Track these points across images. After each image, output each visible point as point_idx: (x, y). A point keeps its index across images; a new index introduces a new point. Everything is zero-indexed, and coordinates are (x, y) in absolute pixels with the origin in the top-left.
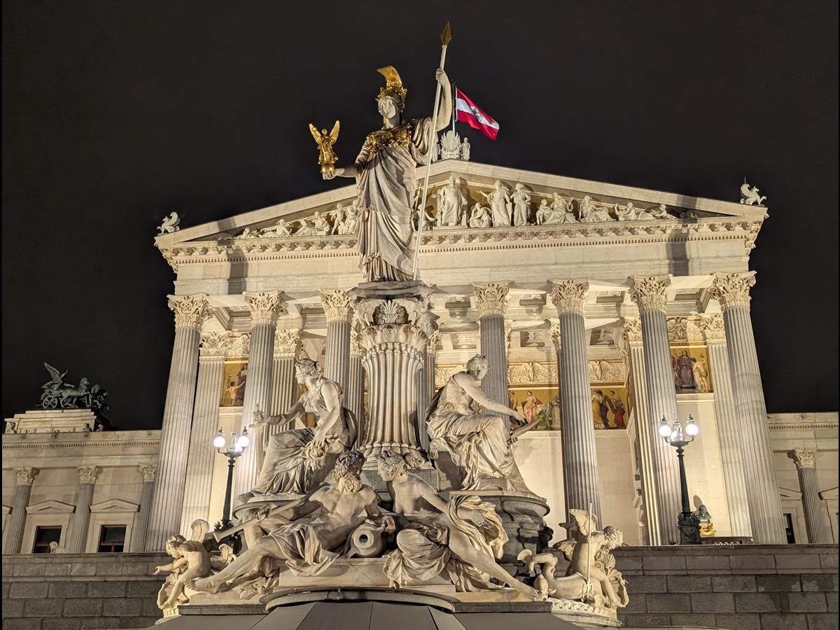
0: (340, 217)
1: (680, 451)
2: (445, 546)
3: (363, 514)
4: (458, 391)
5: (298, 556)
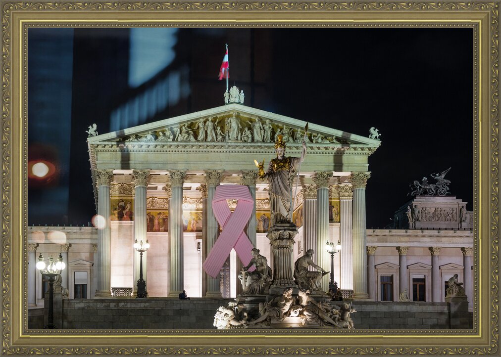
0: (179, 131)
2: (317, 314)
3: (292, 304)
4: (306, 262)
5: (278, 316)
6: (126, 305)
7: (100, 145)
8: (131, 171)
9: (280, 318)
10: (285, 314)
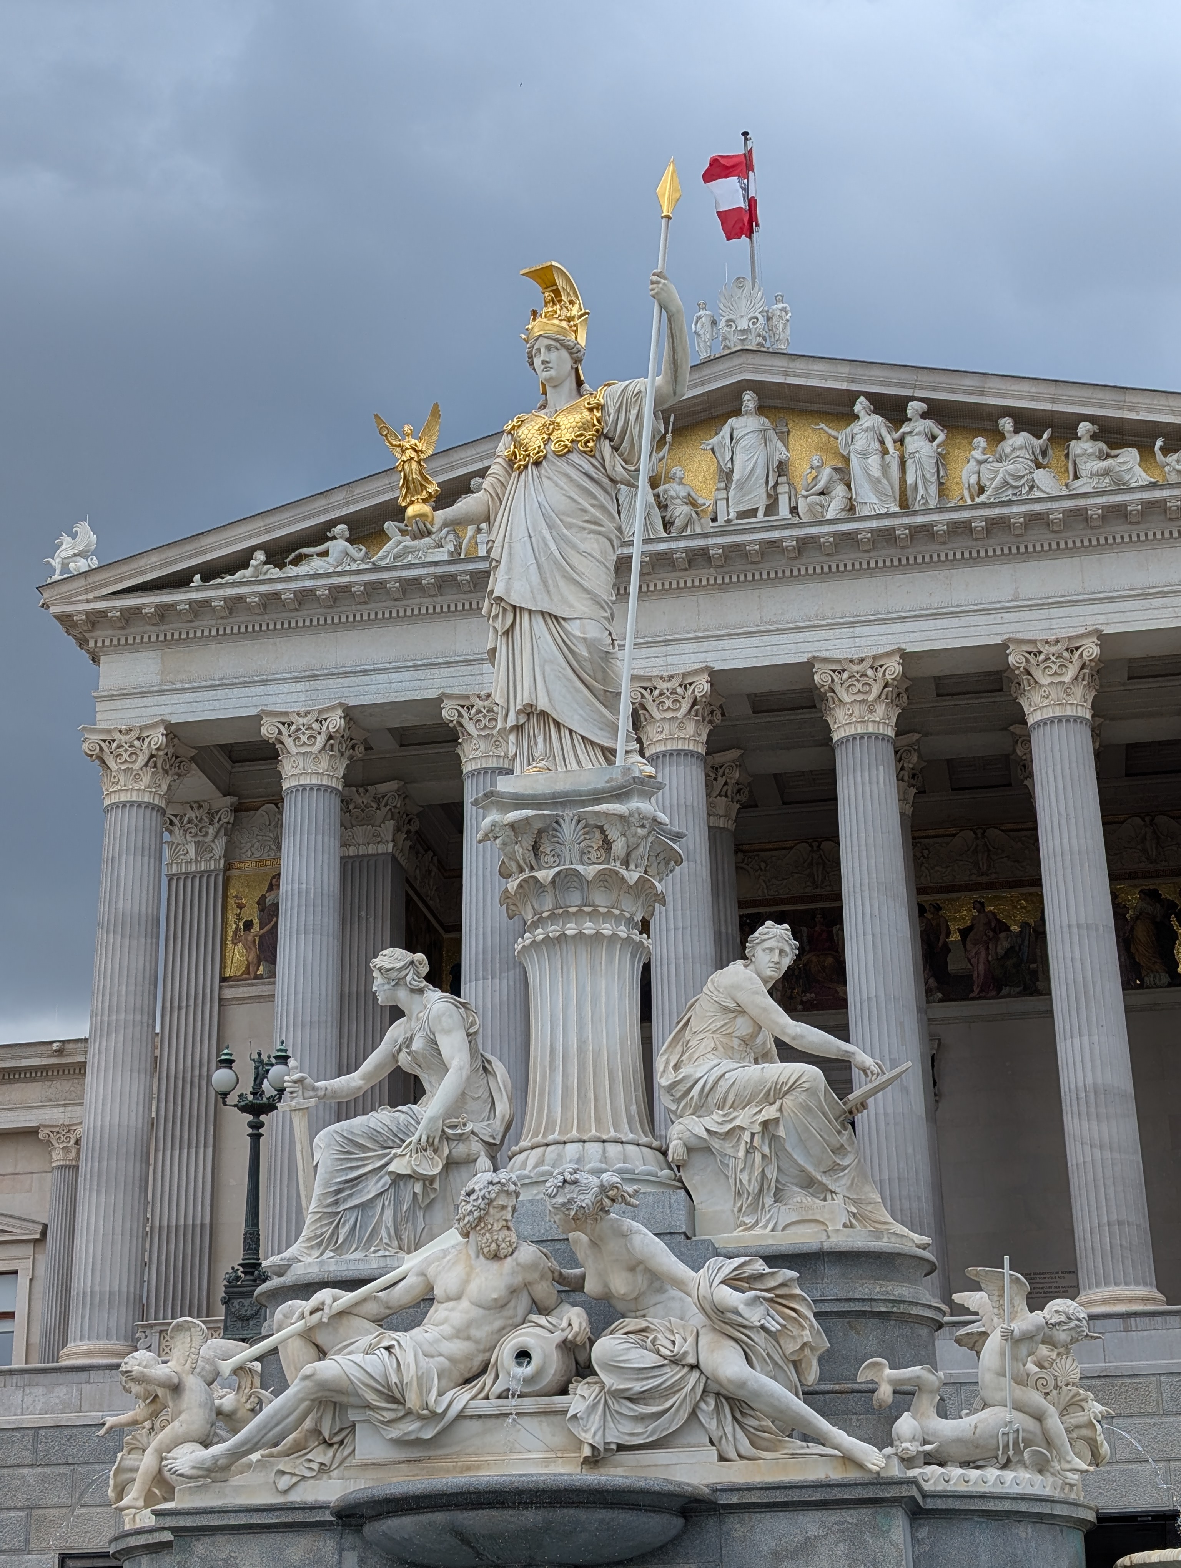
2: (695, 1367)
3: (524, 1302)
4: (727, 1010)
5: (393, 1399)
7: (103, 613)
8: (257, 720)
9: (409, 1413)
10: (467, 1381)
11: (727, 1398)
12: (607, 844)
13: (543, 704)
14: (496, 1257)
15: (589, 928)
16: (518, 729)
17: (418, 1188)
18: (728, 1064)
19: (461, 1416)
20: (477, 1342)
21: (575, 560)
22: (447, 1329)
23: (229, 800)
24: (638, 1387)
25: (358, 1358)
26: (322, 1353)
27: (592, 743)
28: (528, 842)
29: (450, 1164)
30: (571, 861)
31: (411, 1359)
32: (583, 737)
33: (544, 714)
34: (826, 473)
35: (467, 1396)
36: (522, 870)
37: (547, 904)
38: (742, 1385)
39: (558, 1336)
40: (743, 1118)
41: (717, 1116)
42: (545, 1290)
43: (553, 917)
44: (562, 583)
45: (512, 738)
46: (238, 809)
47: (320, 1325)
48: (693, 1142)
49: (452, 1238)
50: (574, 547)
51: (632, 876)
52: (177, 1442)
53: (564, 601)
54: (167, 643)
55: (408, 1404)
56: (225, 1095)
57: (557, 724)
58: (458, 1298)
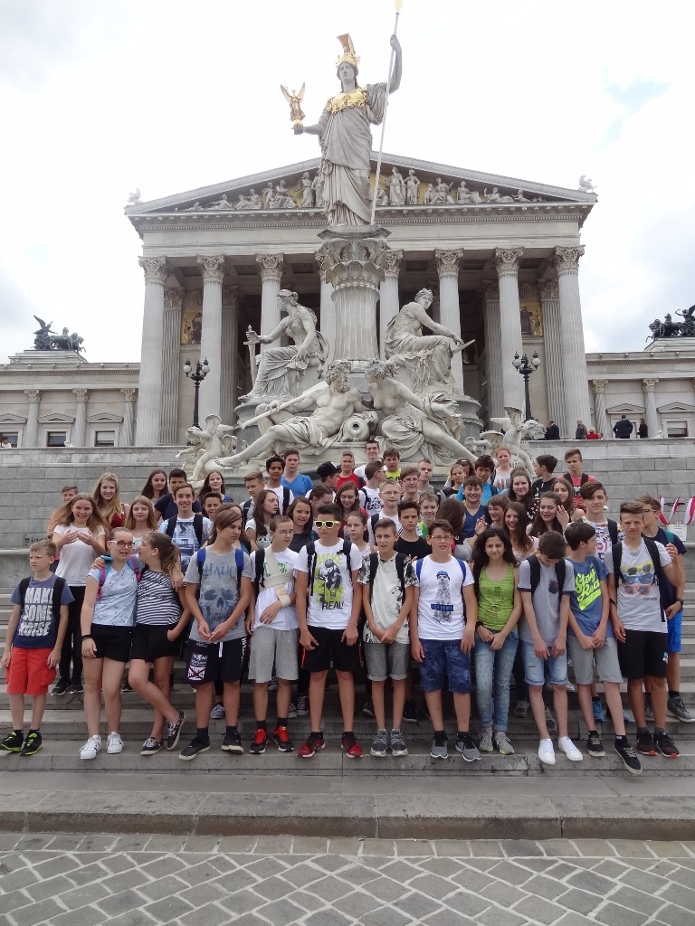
0: (270, 194)
1: (526, 378)
2: (420, 432)
3: (351, 409)
4: (411, 318)
5: (304, 440)
6: (102, 458)
7: (145, 218)
8: (196, 258)
9: (310, 445)
10: (330, 436)
11: (433, 445)
12: (368, 254)
13: (344, 201)
14: (342, 392)
15: (362, 284)
16: (333, 211)
17: (298, 374)
18: (412, 336)
19: (330, 448)
20: (335, 422)
21: (358, 147)
22: (323, 416)
23: (183, 288)
24: (402, 438)
25: (291, 425)
26: (274, 423)
27: (361, 219)
28: (339, 251)
29: (310, 366)
30: (355, 259)
31: (312, 425)
32: (359, 217)
33: (344, 206)
34: (382, 191)
35: (332, 441)
36: (335, 262)
37: (345, 275)
38: (443, 438)
39: (367, 420)
40: (421, 354)
41: (409, 353)
42: (359, 405)
43: (347, 280)
44: (352, 155)
45: (331, 215)
46: (186, 291)
47: (276, 413)
48: (400, 362)
49: (323, 385)
50: (358, 144)
51: (378, 267)
52: (210, 459)
53: (353, 163)
54: (167, 230)
55: (312, 442)
56: (187, 373)
57: (349, 210)
58: (326, 406)
